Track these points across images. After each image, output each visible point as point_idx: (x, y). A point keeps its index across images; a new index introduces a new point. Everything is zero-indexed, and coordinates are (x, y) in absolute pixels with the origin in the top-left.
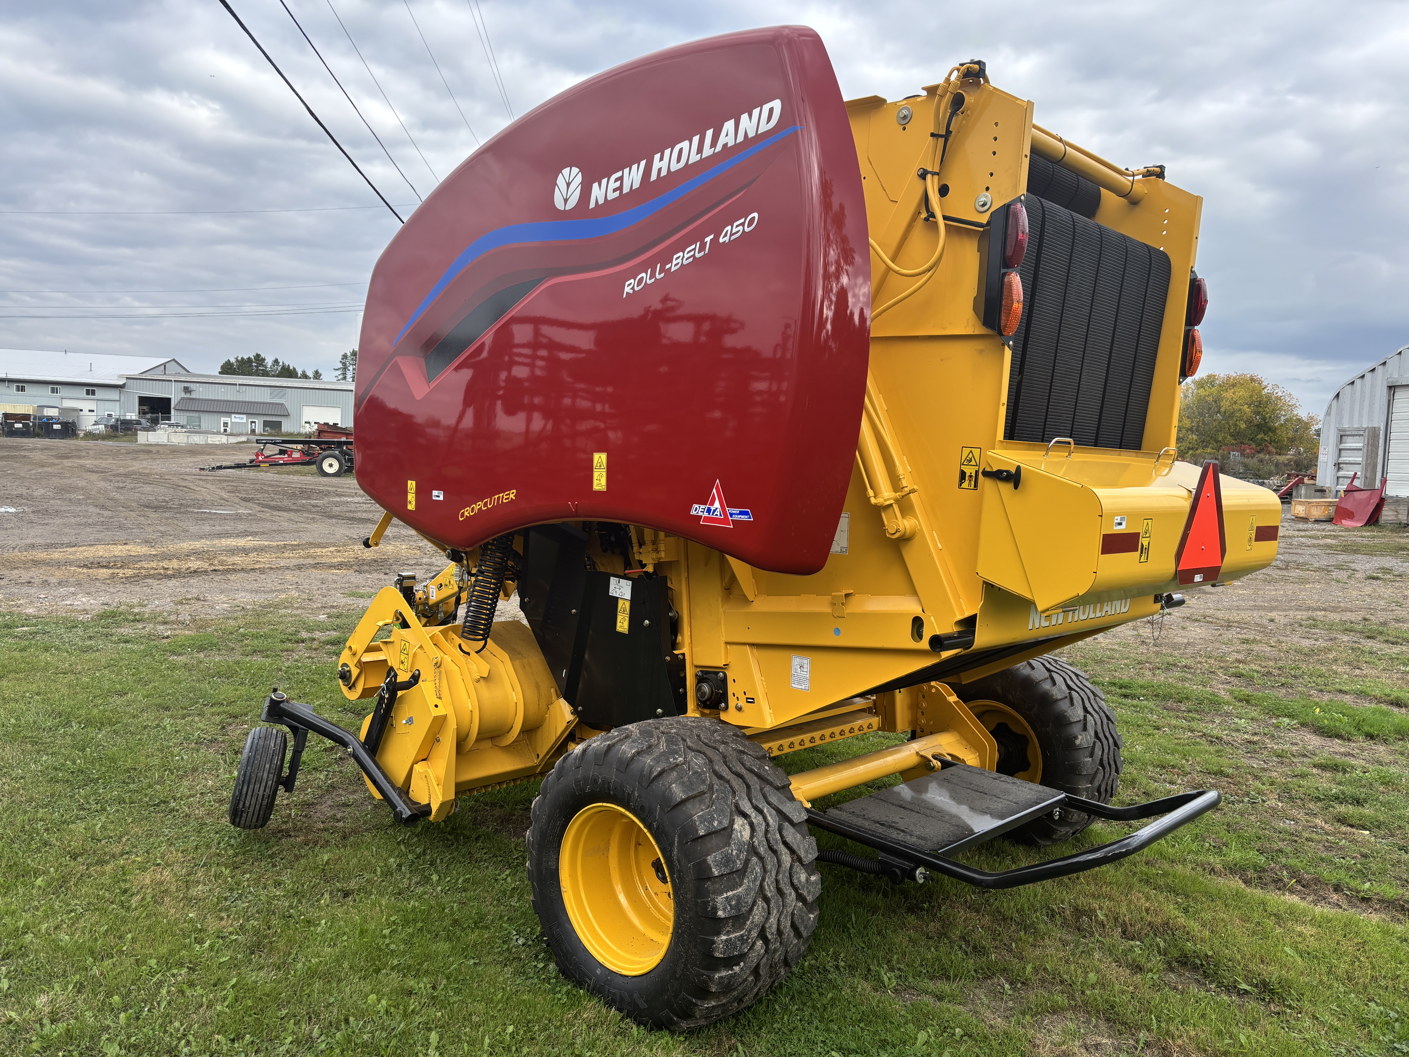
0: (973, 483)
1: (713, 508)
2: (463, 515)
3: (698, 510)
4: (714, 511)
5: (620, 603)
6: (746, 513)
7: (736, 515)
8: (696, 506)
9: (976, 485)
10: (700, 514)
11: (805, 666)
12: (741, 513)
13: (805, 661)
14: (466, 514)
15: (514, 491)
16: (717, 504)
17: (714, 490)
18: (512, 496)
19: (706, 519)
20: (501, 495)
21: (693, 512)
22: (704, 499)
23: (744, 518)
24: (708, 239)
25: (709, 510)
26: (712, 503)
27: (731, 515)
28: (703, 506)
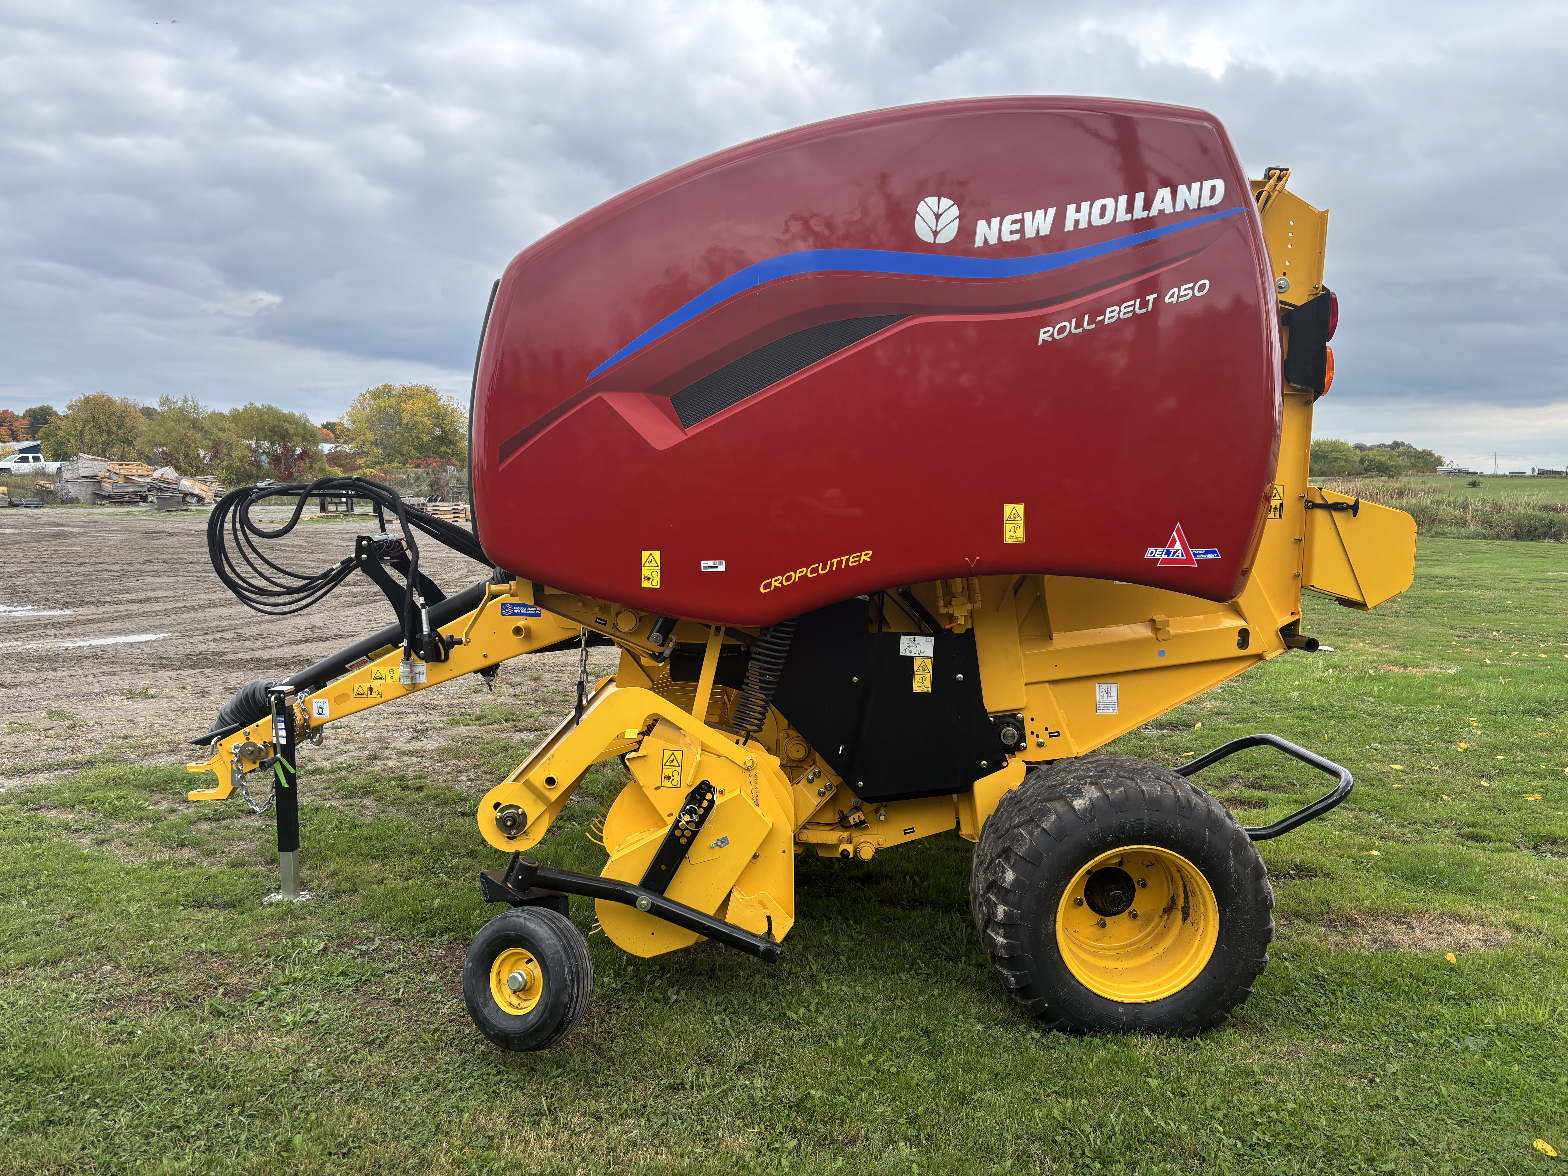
0: (1278, 514)
1: (1172, 551)
2: (768, 586)
3: (1153, 553)
4: (1175, 553)
5: (918, 663)
6: (1214, 552)
7: (1201, 554)
8: (1152, 549)
9: (1280, 516)
10: (1157, 556)
11: (1113, 691)
12: (1207, 553)
13: (1113, 687)
14: (774, 584)
15: (870, 552)
16: (1178, 546)
17: (1174, 533)
18: (866, 558)
19: (1164, 561)
20: (844, 558)
21: (1148, 555)
22: (1162, 541)
23: (1210, 556)
24: (1151, 298)
25: (1168, 553)
26: (1172, 545)
27: (1195, 555)
28: (1161, 550)
